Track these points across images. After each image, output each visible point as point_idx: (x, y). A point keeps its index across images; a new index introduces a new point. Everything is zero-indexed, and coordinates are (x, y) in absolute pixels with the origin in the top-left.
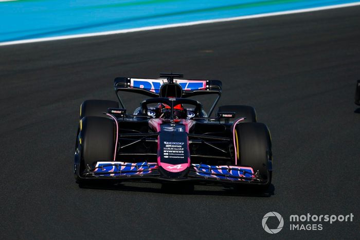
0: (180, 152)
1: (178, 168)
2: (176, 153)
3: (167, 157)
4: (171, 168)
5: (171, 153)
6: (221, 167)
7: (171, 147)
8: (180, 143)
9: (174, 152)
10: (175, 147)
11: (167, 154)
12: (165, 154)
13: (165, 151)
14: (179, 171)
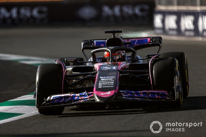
0: (111, 83)
1: (108, 94)
2: (108, 84)
3: (101, 87)
4: (103, 94)
5: (104, 84)
6: (142, 92)
7: (104, 80)
8: (112, 77)
9: (106, 83)
10: (107, 80)
11: (101, 85)
12: (99, 85)
13: (100, 83)
14: (108, 96)
